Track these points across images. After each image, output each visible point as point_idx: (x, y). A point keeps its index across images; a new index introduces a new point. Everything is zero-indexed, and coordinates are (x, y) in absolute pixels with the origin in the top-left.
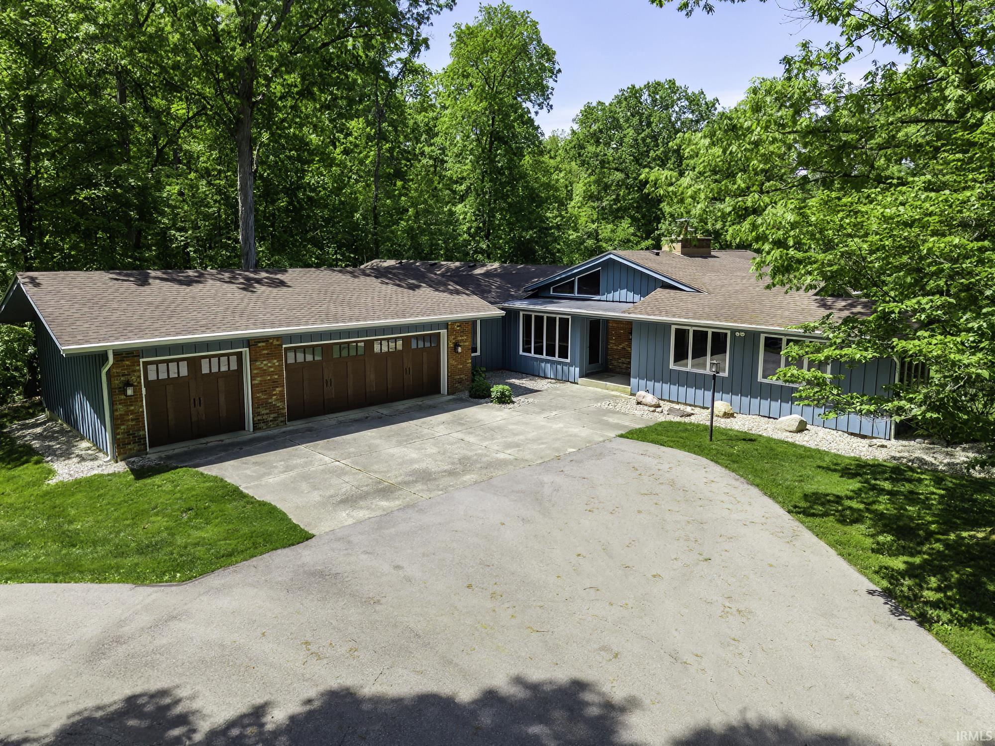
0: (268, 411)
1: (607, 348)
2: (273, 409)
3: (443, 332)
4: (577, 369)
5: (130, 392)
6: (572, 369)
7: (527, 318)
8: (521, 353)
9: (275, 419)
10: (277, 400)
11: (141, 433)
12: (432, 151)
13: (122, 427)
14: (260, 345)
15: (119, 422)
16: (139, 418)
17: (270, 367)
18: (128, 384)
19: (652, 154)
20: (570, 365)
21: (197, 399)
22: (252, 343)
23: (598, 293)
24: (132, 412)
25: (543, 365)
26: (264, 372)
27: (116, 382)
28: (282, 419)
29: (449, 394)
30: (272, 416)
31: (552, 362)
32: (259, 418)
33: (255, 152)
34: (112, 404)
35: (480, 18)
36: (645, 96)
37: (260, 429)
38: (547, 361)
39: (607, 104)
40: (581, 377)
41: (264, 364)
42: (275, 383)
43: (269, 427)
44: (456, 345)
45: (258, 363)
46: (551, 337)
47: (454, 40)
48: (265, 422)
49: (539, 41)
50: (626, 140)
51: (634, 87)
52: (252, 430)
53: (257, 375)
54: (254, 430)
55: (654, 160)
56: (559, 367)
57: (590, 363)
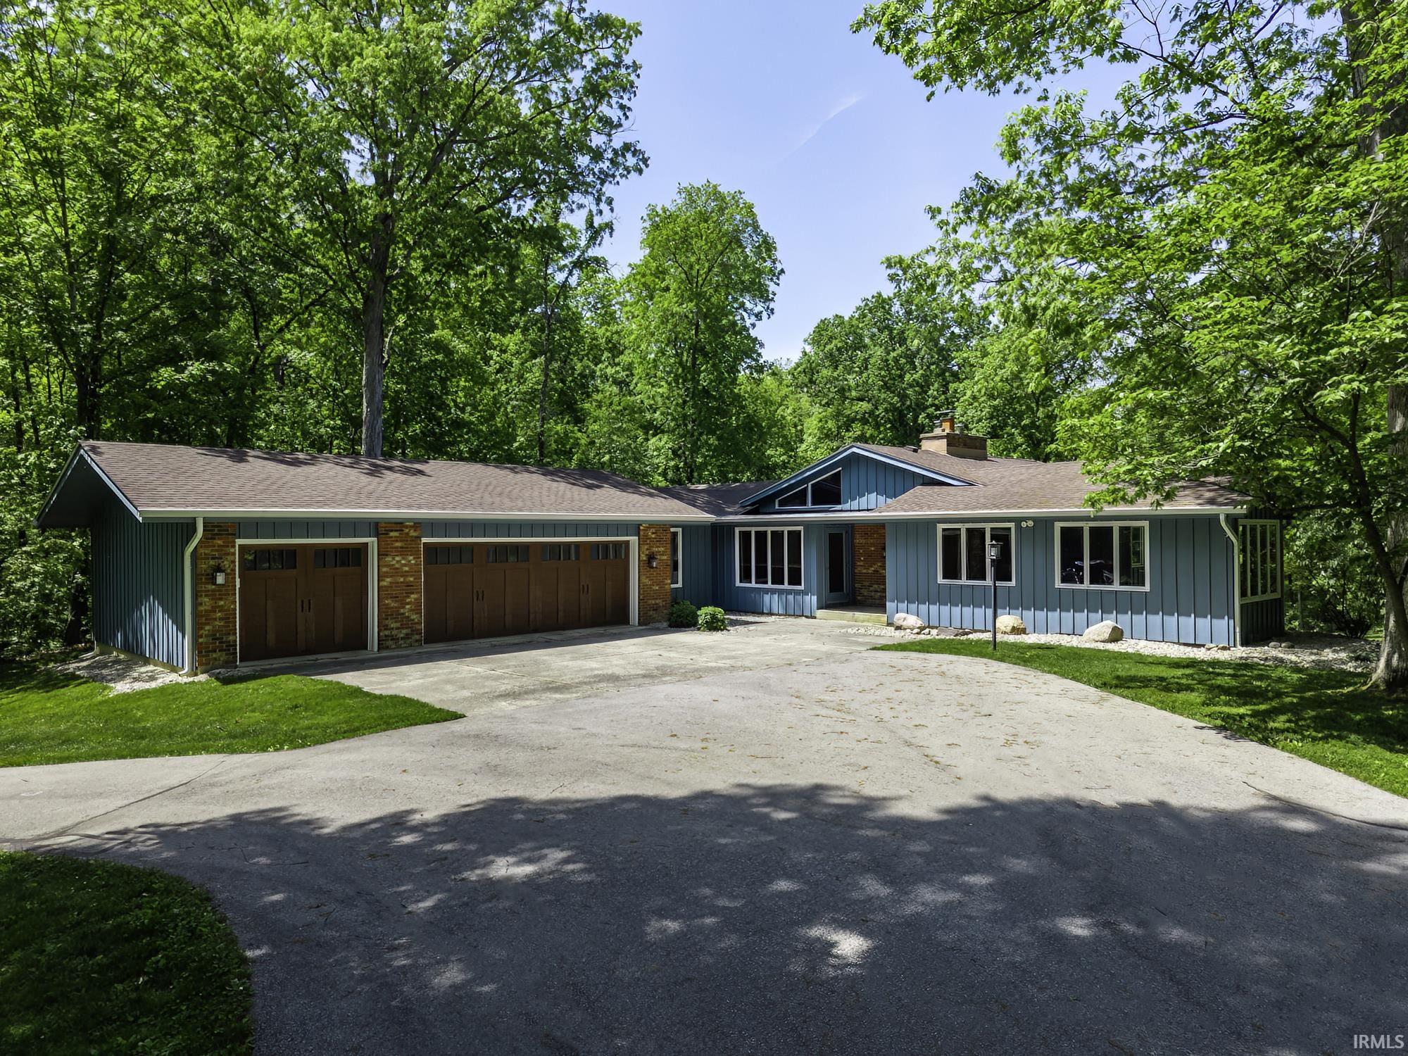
0: (398, 625)
1: (854, 574)
2: (406, 622)
3: (633, 540)
4: (815, 598)
5: (220, 579)
6: (807, 598)
7: (745, 537)
8: (738, 584)
9: (407, 637)
10: (411, 610)
11: (231, 638)
12: (617, 372)
13: (207, 628)
14: (392, 534)
15: (203, 620)
16: (229, 618)
17: (405, 565)
18: (219, 569)
19: (907, 377)
20: (804, 593)
21: (306, 601)
22: (382, 530)
23: (839, 503)
24: (221, 609)
25: (767, 598)
26: (396, 572)
27: (203, 566)
28: (417, 637)
29: (640, 624)
30: (404, 631)
31: (781, 592)
32: (387, 633)
33: (387, 340)
34: (196, 595)
35: (679, 201)
36: (896, 307)
37: (387, 648)
38: (773, 591)
39: (847, 318)
40: (819, 608)
41: (396, 560)
42: (410, 589)
43: (399, 647)
44: (651, 558)
45: (389, 559)
46: (778, 559)
47: (647, 224)
48: (394, 639)
49: (756, 227)
50: (872, 361)
51: (880, 295)
52: (376, 649)
53: (386, 575)
54: (379, 649)
55: (911, 386)
56: (791, 597)
57: (831, 591)
